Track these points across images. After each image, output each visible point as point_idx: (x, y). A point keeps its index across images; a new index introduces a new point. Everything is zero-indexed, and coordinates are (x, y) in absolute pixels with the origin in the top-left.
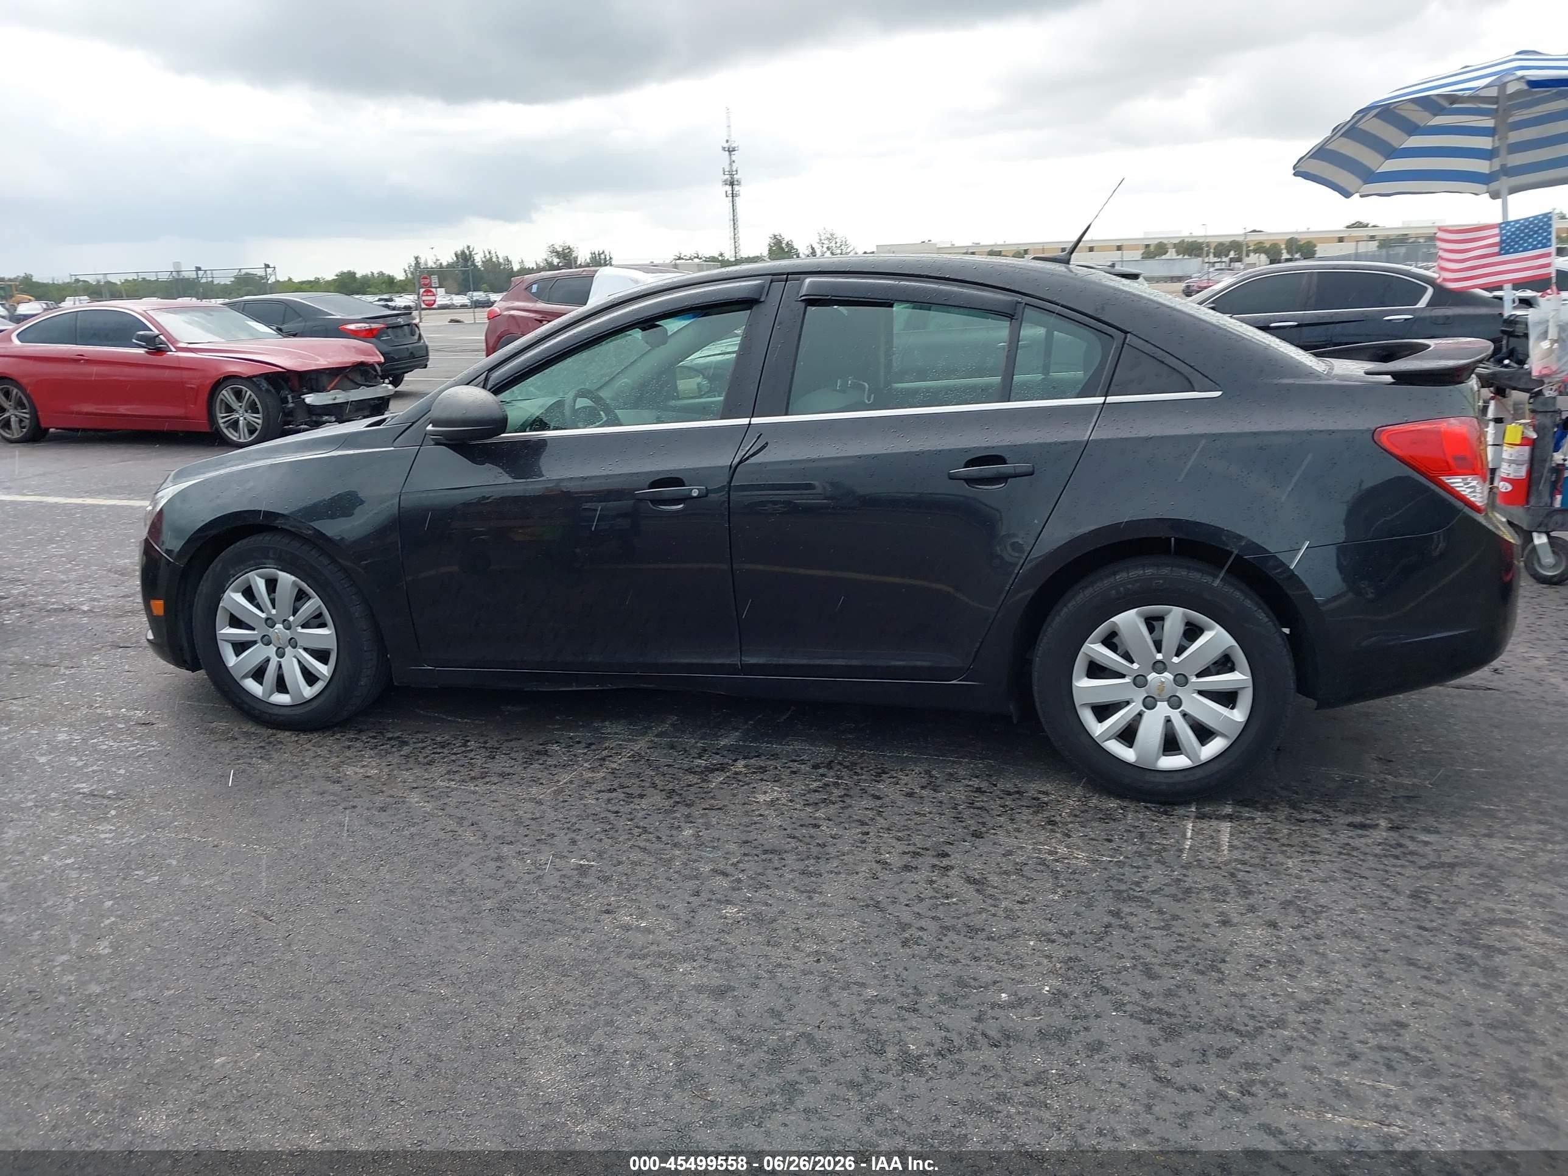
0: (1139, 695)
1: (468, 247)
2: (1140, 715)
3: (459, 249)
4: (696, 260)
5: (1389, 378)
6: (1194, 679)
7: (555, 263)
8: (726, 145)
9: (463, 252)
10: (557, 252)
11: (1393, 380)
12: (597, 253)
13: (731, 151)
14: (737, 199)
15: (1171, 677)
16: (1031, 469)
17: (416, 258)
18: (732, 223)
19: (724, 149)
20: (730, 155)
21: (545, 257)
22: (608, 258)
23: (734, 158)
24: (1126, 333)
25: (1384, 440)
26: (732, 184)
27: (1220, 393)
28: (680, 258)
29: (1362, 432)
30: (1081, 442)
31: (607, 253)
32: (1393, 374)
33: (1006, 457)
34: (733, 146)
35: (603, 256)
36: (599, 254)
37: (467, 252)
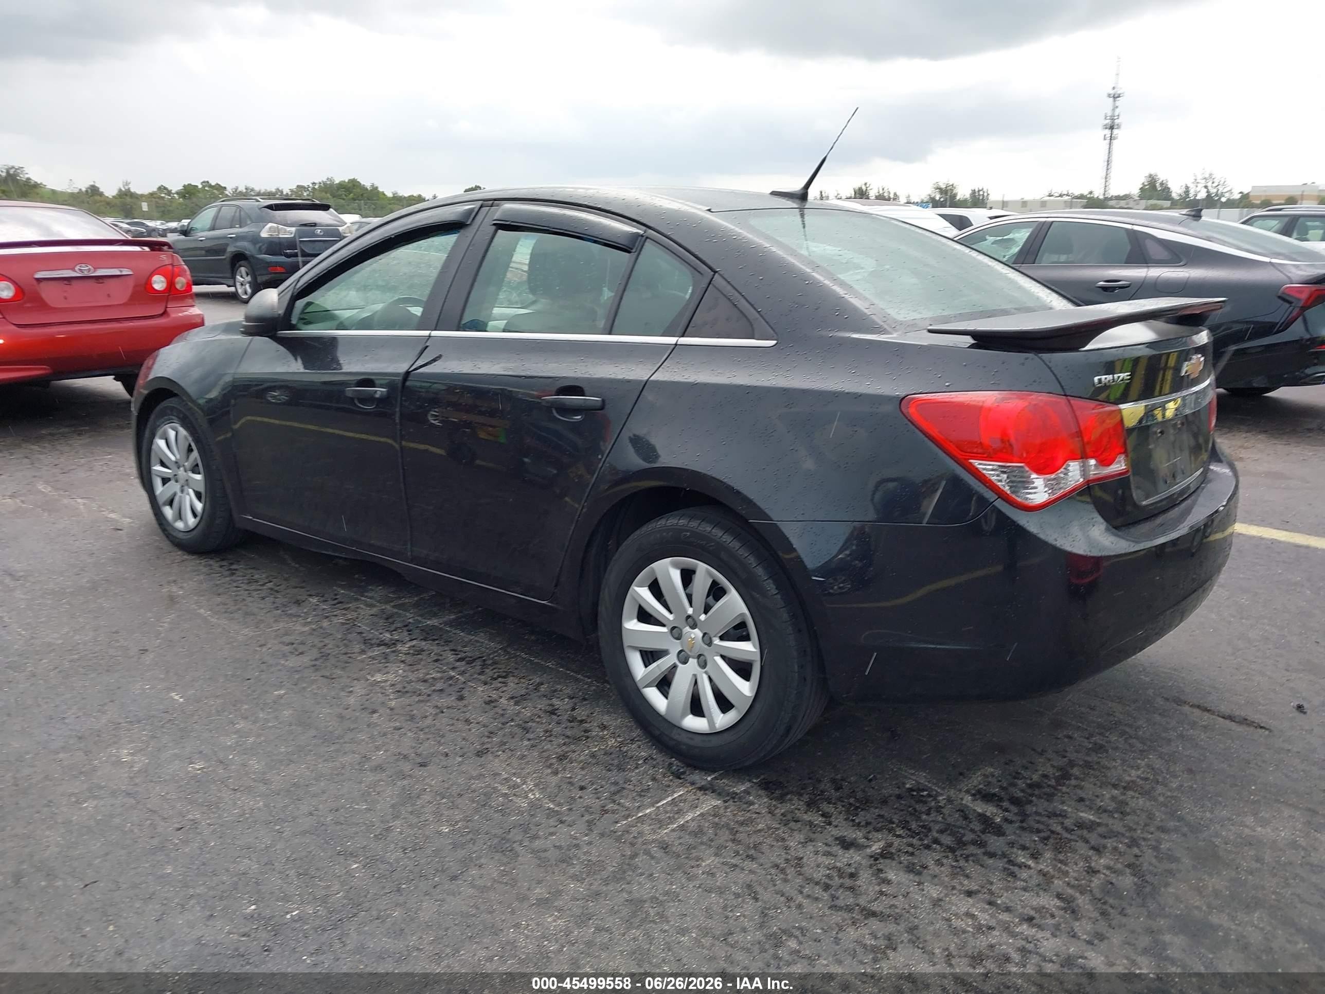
0: (674, 647)
1: (866, 184)
2: (675, 667)
3: (857, 186)
4: (1066, 198)
5: (969, 340)
6: (717, 641)
7: (937, 198)
8: (1112, 92)
9: (860, 189)
10: (940, 189)
11: (973, 342)
12: (977, 190)
13: (1116, 97)
14: (1114, 142)
15: (701, 635)
16: (599, 404)
17: (821, 192)
18: (1106, 163)
19: (1109, 96)
20: (1115, 101)
21: (929, 192)
22: (985, 194)
23: (1117, 103)
24: (715, 272)
25: (911, 411)
26: (1112, 128)
27: (774, 342)
28: (1050, 195)
29: (890, 399)
30: (641, 381)
31: (985, 190)
32: (974, 334)
33: (585, 389)
34: (1119, 92)
35: (981, 193)
36: (979, 191)
37: (864, 188)
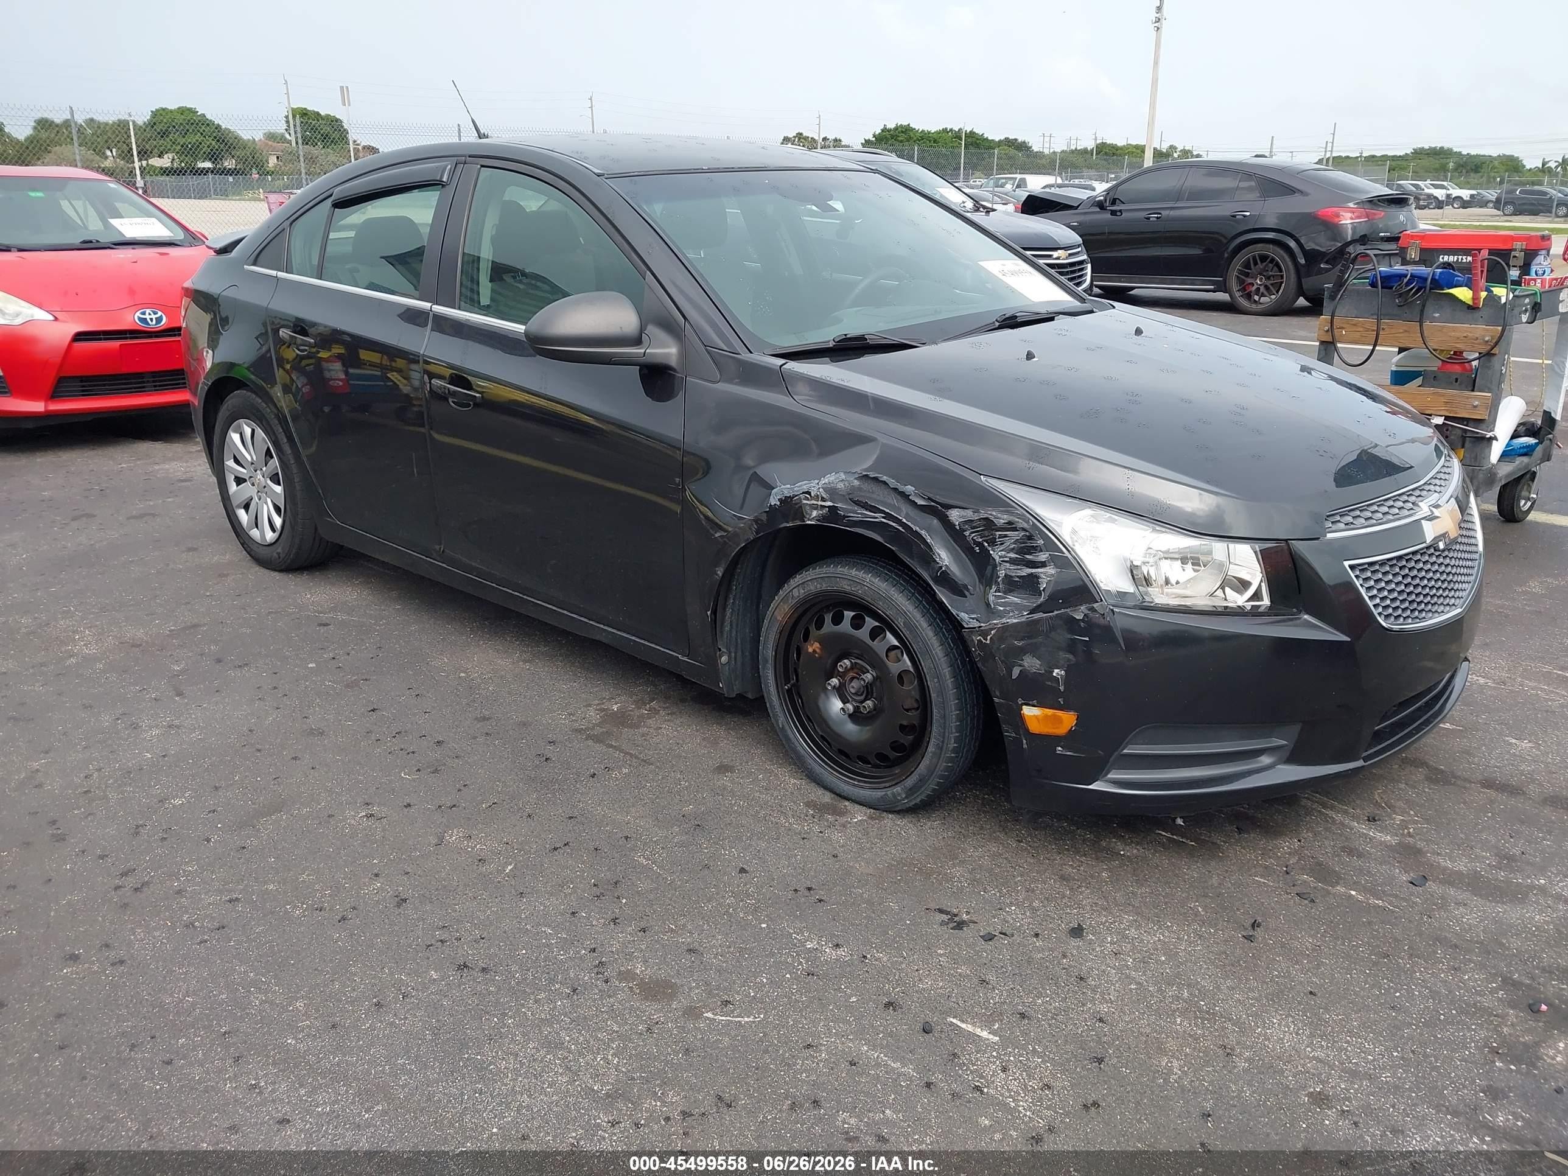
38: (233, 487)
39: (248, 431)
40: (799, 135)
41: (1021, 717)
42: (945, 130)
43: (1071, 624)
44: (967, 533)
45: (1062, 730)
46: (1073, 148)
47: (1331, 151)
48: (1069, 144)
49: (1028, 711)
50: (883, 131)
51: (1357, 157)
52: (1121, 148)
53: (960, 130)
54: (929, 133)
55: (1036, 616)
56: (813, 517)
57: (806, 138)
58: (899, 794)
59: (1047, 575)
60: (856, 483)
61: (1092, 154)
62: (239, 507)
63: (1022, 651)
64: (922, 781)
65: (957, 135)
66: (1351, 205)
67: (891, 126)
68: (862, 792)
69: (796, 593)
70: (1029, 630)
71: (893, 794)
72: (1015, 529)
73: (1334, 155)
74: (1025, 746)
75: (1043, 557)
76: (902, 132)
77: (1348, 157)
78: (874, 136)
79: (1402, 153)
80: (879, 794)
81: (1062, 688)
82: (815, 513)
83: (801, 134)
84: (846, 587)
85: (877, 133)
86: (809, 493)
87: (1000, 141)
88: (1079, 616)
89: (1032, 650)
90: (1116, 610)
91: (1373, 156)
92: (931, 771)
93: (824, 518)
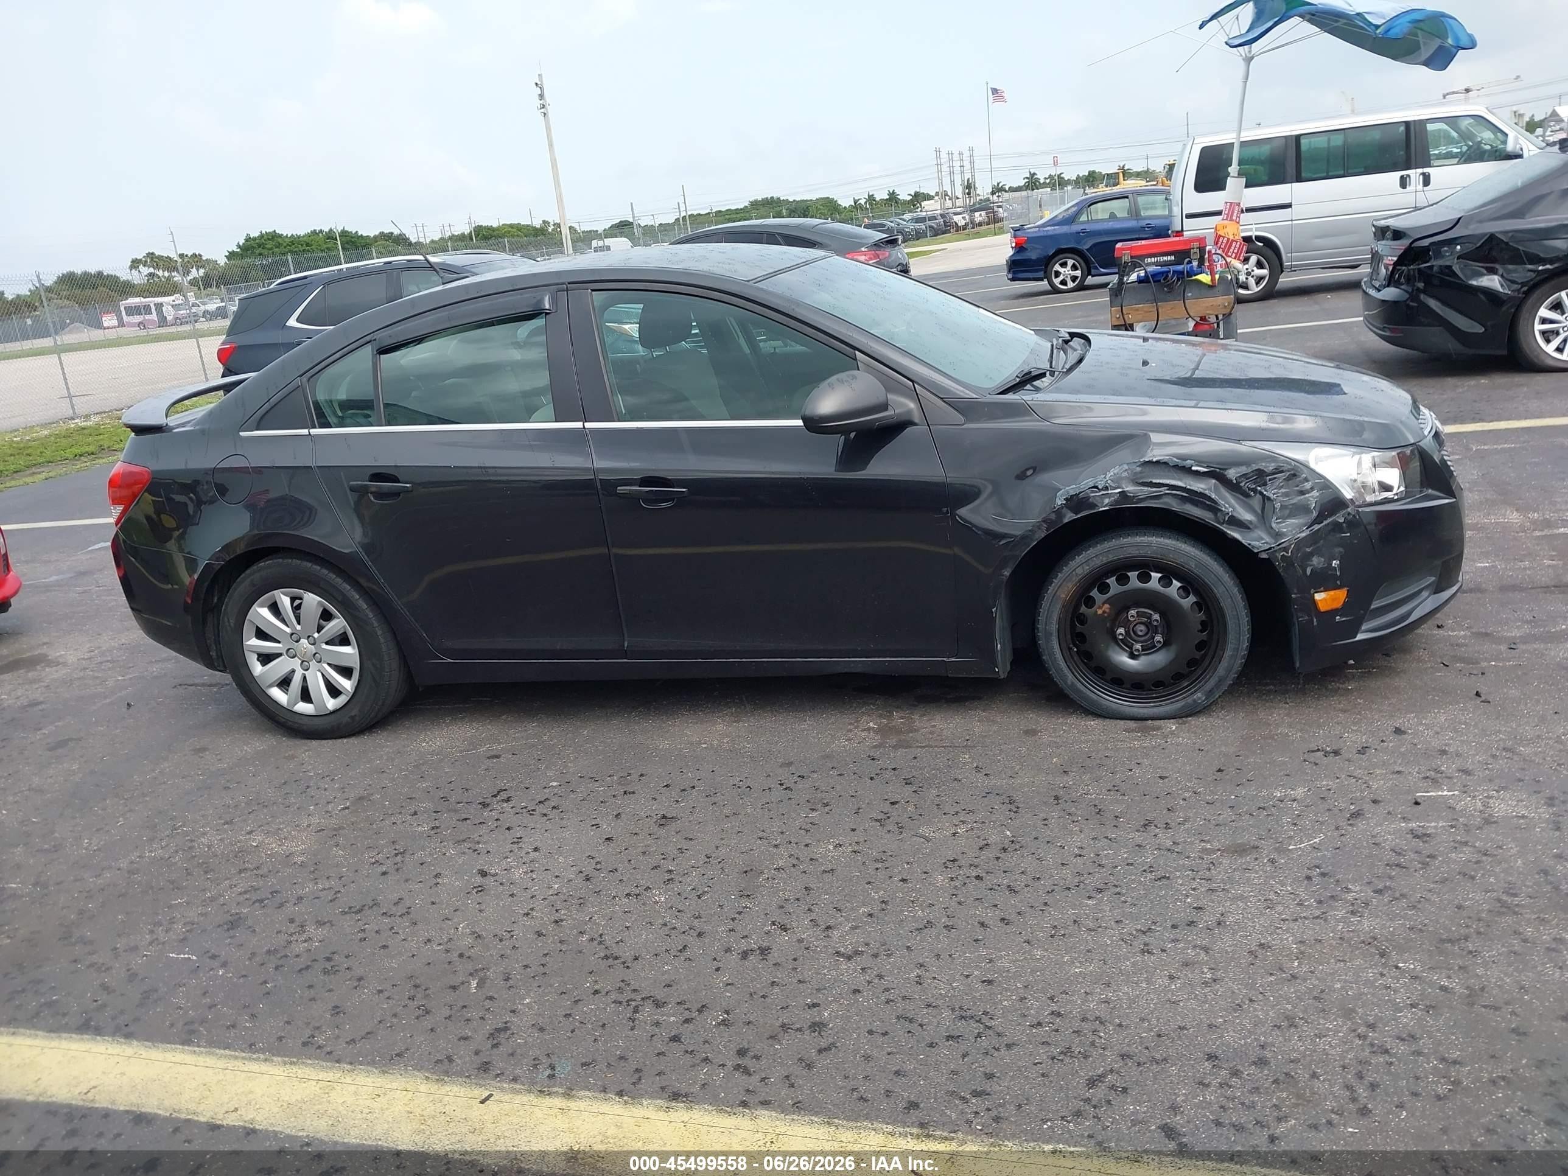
38: (257, 669)
39: (285, 602)
40: (151, 255)
41: (1314, 602)
42: (314, 232)
43: (1337, 527)
44: (1242, 484)
45: (1338, 604)
46: (448, 234)
47: (686, 211)
48: (443, 231)
49: (1318, 597)
50: (246, 240)
51: (709, 213)
52: (498, 229)
53: (331, 230)
54: (299, 237)
55: (1316, 527)
56: (1105, 505)
57: (160, 257)
58: (1200, 698)
59: (1313, 498)
60: (1139, 469)
61: (471, 239)
62: (271, 686)
63: (1311, 554)
64: (1221, 680)
65: (330, 236)
66: (863, 249)
67: (255, 234)
68: (1161, 709)
69: (1079, 571)
70: (1314, 538)
71: (1194, 701)
72: (1282, 472)
73: (689, 213)
74: (1315, 623)
75: (1308, 485)
76: (269, 239)
77: (699, 215)
78: (239, 246)
79: (742, 207)
80: (1182, 703)
81: (1338, 573)
82: (1107, 501)
83: (153, 254)
84: (1134, 552)
85: (241, 244)
86: (1096, 487)
87: (375, 237)
88: (1341, 520)
89: (1317, 552)
90: (1360, 510)
91: (720, 211)
92: (1229, 670)
93: (1117, 502)
